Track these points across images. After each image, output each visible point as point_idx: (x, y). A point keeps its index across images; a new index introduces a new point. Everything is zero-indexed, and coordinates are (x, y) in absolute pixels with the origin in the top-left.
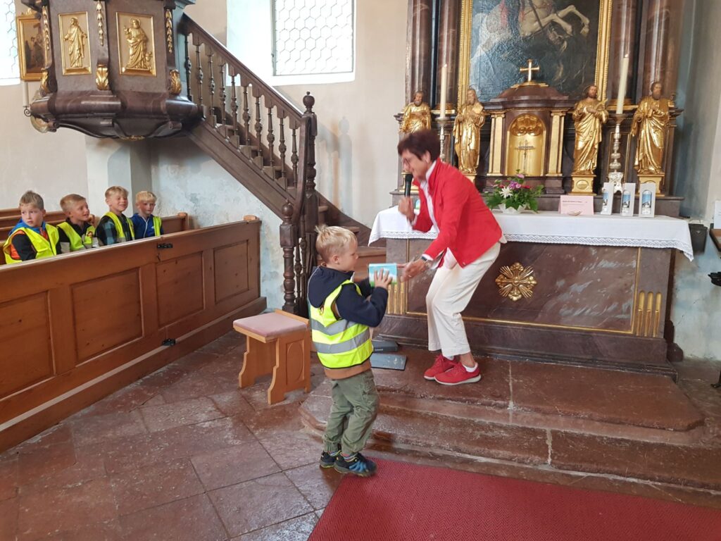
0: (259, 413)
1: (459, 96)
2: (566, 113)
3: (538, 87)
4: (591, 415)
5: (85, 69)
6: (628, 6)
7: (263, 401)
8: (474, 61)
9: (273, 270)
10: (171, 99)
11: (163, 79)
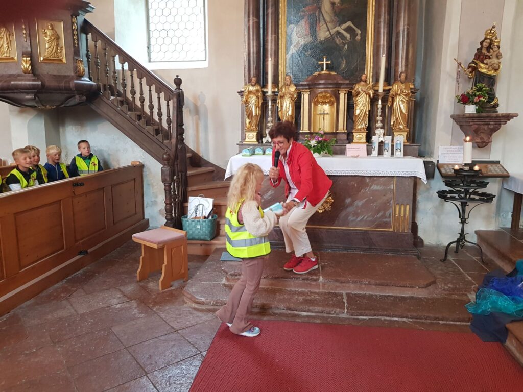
0: (154, 296)
1: (280, 79)
2: (348, 92)
3: (330, 74)
4: (370, 281)
5: (12, 58)
6: (384, 24)
7: (156, 288)
8: (288, 56)
9: (153, 200)
10: (77, 79)
11: (71, 66)
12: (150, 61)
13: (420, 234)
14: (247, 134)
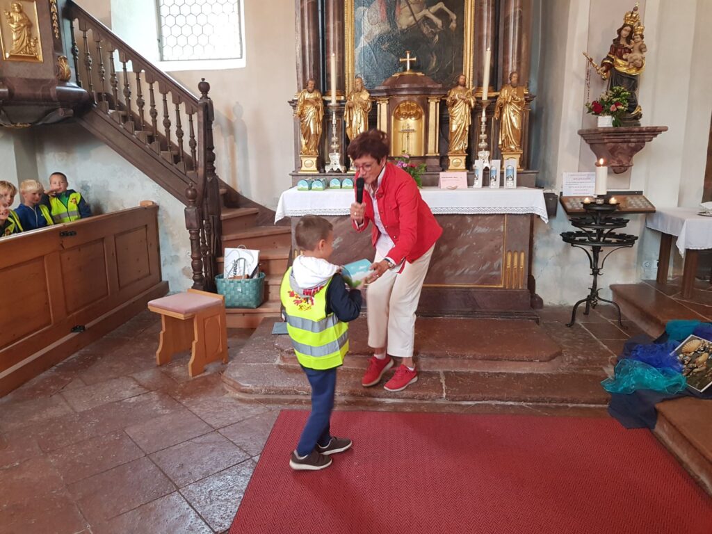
0: (182, 385)
1: (347, 83)
2: (441, 100)
3: (416, 75)
4: (475, 355)
6: (488, 5)
7: (184, 374)
8: (358, 51)
9: (173, 254)
10: (60, 85)
11: (51, 65)
12: (162, 60)
13: (538, 291)
14: (304, 160)
